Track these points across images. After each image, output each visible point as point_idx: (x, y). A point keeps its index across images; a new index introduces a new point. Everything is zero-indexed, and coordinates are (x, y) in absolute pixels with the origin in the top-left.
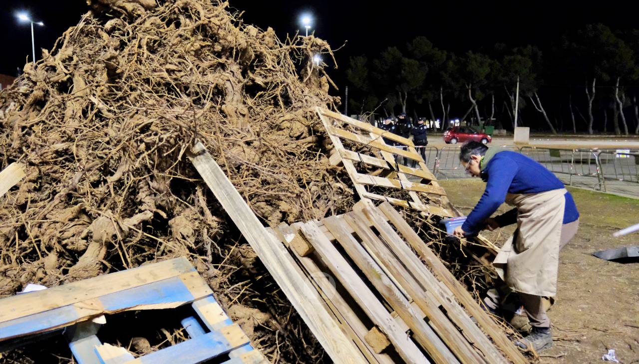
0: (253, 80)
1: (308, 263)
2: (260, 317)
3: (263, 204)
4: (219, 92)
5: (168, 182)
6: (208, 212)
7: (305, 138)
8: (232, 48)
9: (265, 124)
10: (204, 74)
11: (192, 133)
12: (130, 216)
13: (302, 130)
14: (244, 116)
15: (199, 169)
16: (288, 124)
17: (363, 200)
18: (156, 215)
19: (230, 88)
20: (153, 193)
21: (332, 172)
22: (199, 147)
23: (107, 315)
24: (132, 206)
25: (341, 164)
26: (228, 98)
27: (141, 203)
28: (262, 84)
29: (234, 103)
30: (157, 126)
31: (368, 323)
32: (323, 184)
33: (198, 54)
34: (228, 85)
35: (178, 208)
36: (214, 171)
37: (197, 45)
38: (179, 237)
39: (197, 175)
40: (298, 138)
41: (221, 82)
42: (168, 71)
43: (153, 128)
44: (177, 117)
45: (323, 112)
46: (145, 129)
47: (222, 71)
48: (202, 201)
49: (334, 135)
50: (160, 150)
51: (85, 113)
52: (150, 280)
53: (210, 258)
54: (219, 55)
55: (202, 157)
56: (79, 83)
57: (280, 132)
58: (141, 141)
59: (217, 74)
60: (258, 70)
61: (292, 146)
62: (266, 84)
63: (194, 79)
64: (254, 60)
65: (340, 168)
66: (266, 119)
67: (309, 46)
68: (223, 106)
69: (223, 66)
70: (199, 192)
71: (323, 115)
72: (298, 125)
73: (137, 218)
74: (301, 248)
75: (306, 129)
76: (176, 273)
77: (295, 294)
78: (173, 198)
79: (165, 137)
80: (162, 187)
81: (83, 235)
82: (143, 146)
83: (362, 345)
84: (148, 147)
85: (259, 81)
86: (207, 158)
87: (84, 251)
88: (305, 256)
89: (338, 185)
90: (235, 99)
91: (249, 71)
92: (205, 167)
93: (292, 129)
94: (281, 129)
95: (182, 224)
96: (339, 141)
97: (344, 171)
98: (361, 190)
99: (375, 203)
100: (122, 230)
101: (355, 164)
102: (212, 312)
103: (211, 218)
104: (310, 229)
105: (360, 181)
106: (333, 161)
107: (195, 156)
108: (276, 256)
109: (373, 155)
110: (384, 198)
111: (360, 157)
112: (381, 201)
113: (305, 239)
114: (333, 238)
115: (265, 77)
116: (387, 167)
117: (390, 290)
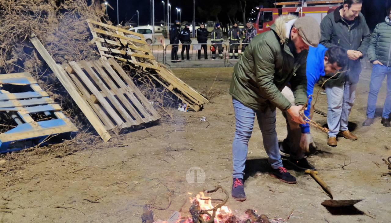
0: (63, 7)
1: (73, 76)
2: (56, 96)
3: (60, 58)
4: (45, 13)
5: (22, 48)
6: (37, 59)
7: (85, 33)
9: (67, 27)
10: (38, 5)
11: (28, 30)
12: (9, 59)
13: (83, 29)
14: (56, 23)
15: (33, 43)
16: (77, 27)
17: (102, 57)
18: (18, 60)
19: (50, 12)
20: (17, 52)
21: (91, 46)
22: (33, 35)
23: (3, 84)
24: (9, 56)
25: (95, 43)
26: (49, 16)
27: (13, 56)
28: (67, 9)
29: (52, 18)
30: (17, 27)
31: (91, 93)
32: (88, 51)
34: (49, 10)
35: (27, 59)
36: (38, 43)
38: (27, 68)
39: (33, 45)
40: (81, 33)
41: (45, 8)
42: (22, 5)
43: (15, 28)
44: (24, 24)
45: (89, 22)
46: (13, 28)
47: (46, 3)
48: (35, 55)
49: (93, 31)
50: (18, 36)
52: (16, 77)
53: (37, 73)
55: (34, 38)
57: (73, 31)
58: (12, 33)
59: (44, 5)
60: (66, 2)
61: (77, 36)
62: (69, 8)
63: (34, 8)
65: (95, 45)
66: (68, 25)
68: (47, 19)
70: (34, 51)
71: (89, 23)
72: (82, 27)
73: (10, 61)
74: (70, 71)
75: (86, 29)
76: (25, 76)
77: (63, 81)
78: (25, 54)
79: (20, 31)
80: (20, 50)
82: (12, 34)
83: (89, 101)
84: (14, 34)
85: (66, 7)
86: (36, 39)
88: (71, 73)
89: (94, 51)
90: (52, 16)
91: (61, 3)
92: (35, 42)
93: (79, 29)
94: (74, 29)
95: (28, 64)
96: (96, 34)
97: (96, 46)
98: (102, 53)
99: (108, 58)
100: (6, 64)
101: (102, 43)
102: (37, 88)
103: (38, 61)
104: (73, 63)
105: (102, 49)
106: (92, 42)
107: (31, 38)
108: (60, 72)
109: (114, 40)
110: (112, 56)
111: (105, 41)
112: (110, 57)
113: (71, 67)
114: (82, 67)
115: (68, 5)
116: (120, 45)
117: (102, 84)
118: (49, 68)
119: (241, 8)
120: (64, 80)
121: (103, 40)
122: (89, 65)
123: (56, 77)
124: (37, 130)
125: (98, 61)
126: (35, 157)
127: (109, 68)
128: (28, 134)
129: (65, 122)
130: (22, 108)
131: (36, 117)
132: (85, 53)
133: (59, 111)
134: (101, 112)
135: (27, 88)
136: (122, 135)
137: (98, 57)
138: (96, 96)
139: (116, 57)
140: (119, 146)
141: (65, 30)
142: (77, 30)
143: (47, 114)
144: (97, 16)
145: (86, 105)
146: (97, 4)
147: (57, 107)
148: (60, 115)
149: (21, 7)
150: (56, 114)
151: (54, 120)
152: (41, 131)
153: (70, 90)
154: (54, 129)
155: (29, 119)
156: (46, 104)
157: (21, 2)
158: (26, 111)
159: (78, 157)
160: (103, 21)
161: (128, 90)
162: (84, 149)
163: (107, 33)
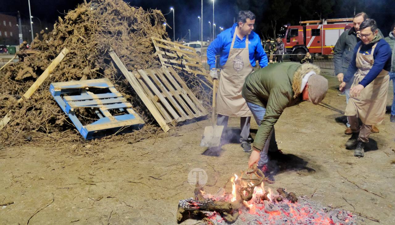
0: (133, 28)
1: (141, 81)
2: (128, 96)
3: (131, 67)
4: (119, 33)
5: (103, 60)
6: (114, 67)
7: (150, 47)
8: (124, 17)
9: (136, 43)
10: (115, 26)
11: (107, 46)
12: (93, 69)
13: (148, 45)
14: (128, 40)
15: (111, 55)
16: (144, 43)
17: (163, 66)
18: (100, 68)
19: (123, 31)
20: (99, 63)
21: (155, 58)
22: (111, 49)
23: (89, 87)
24: (94, 66)
25: (157, 55)
26: (123, 34)
27: (96, 66)
29: (125, 36)
31: (154, 94)
32: (152, 62)
33: (113, 20)
34: (123, 30)
35: (106, 68)
36: (115, 56)
37: (112, 17)
38: (106, 75)
39: (110, 57)
40: (147, 48)
41: (120, 29)
42: (103, 27)
43: (98, 44)
44: (104, 41)
46: (96, 45)
48: (113, 65)
49: (156, 46)
50: (100, 50)
51: (78, 41)
52: (98, 82)
53: (114, 79)
54: (120, 20)
56: (76, 32)
58: (95, 48)
59: (119, 27)
60: (135, 24)
61: (144, 50)
62: (138, 29)
63: (112, 29)
64: (133, 21)
66: (137, 41)
67: (155, 14)
68: (121, 37)
69: (121, 24)
70: (111, 62)
71: (153, 39)
72: (147, 43)
73: (94, 70)
74: (138, 77)
75: (150, 44)
76: (105, 81)
78: (105, 64)
79: (101, 46)
80: (101, 61)
81: (81, 73)
82: (96, 49)
83: (153, 100)
84: (97, 49)
85: (135, 28)
86: (113, 52)
87: (81, 77)
88: (139, 79)
89: (157, 62)
90: (125, 34)
91: (132, 24)
92: (113, 55)
93: (145, 45)
94: (142, 45)
95: (107, 71)
96: (158, 48)
97: (158, 57)
98: (163, 63)
99: (167, 67)
100: (91, 72)
101: (163, 55)
102: (114, 90)
103: (115, 69)
104: (141, 71)
105: (163, 60)
106: (155, 54)
107: (110, 52)
108: (131, 78)
109: (173, 53)
110: (171, 66)
111: (165, 53)
112: (169, 66)
113: (139, 74)
114: (148, 74)
115: (137, 26)
116: (177, 57)
117: (163, 87)
118: (123, 75)
119: (272, 26)
120: (134, 84)
121: (163, 53)
122: (153, 72)
123: (128, 82)
124: (114, 122)
125: (160, 70)
126: (112, 143)
127: (168, 74)
128: (107, 125)
129: (135, 116)
130: (103, 105)
131: (113, 112)
132: (150, 63)
133: (130, 108)
134: (162, 109)
135: (107, 91)
136: (178, 127)
137: (159, 66)
138: (159, 97)
139: (174, 66)
140: (176, 136)
141: (135, 45)
142: (144, 45)
143: (121, 110)
144: (159, 34)
145: (151, 103)
146: (159, 25)
147: (129, 105)
148: (131, 111)
149: (102, 28)
150: (128, 110)
151: (126, 115)
152: (117, 123)
153: (139, 92)
154: (127, 121)
155: (108, 114)
156: (121, 103)
157: (102, 24)
158: (106, 108)
159: (145, 144)
160: (164, 38)
161: (183, 92)
162: (149, 137)
163: (166, 47)
